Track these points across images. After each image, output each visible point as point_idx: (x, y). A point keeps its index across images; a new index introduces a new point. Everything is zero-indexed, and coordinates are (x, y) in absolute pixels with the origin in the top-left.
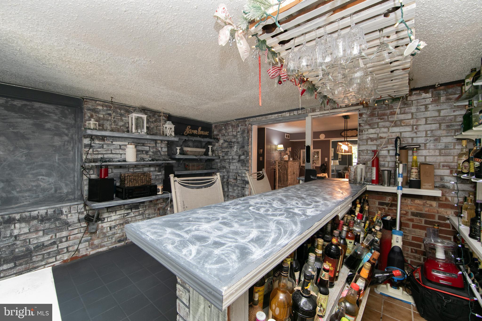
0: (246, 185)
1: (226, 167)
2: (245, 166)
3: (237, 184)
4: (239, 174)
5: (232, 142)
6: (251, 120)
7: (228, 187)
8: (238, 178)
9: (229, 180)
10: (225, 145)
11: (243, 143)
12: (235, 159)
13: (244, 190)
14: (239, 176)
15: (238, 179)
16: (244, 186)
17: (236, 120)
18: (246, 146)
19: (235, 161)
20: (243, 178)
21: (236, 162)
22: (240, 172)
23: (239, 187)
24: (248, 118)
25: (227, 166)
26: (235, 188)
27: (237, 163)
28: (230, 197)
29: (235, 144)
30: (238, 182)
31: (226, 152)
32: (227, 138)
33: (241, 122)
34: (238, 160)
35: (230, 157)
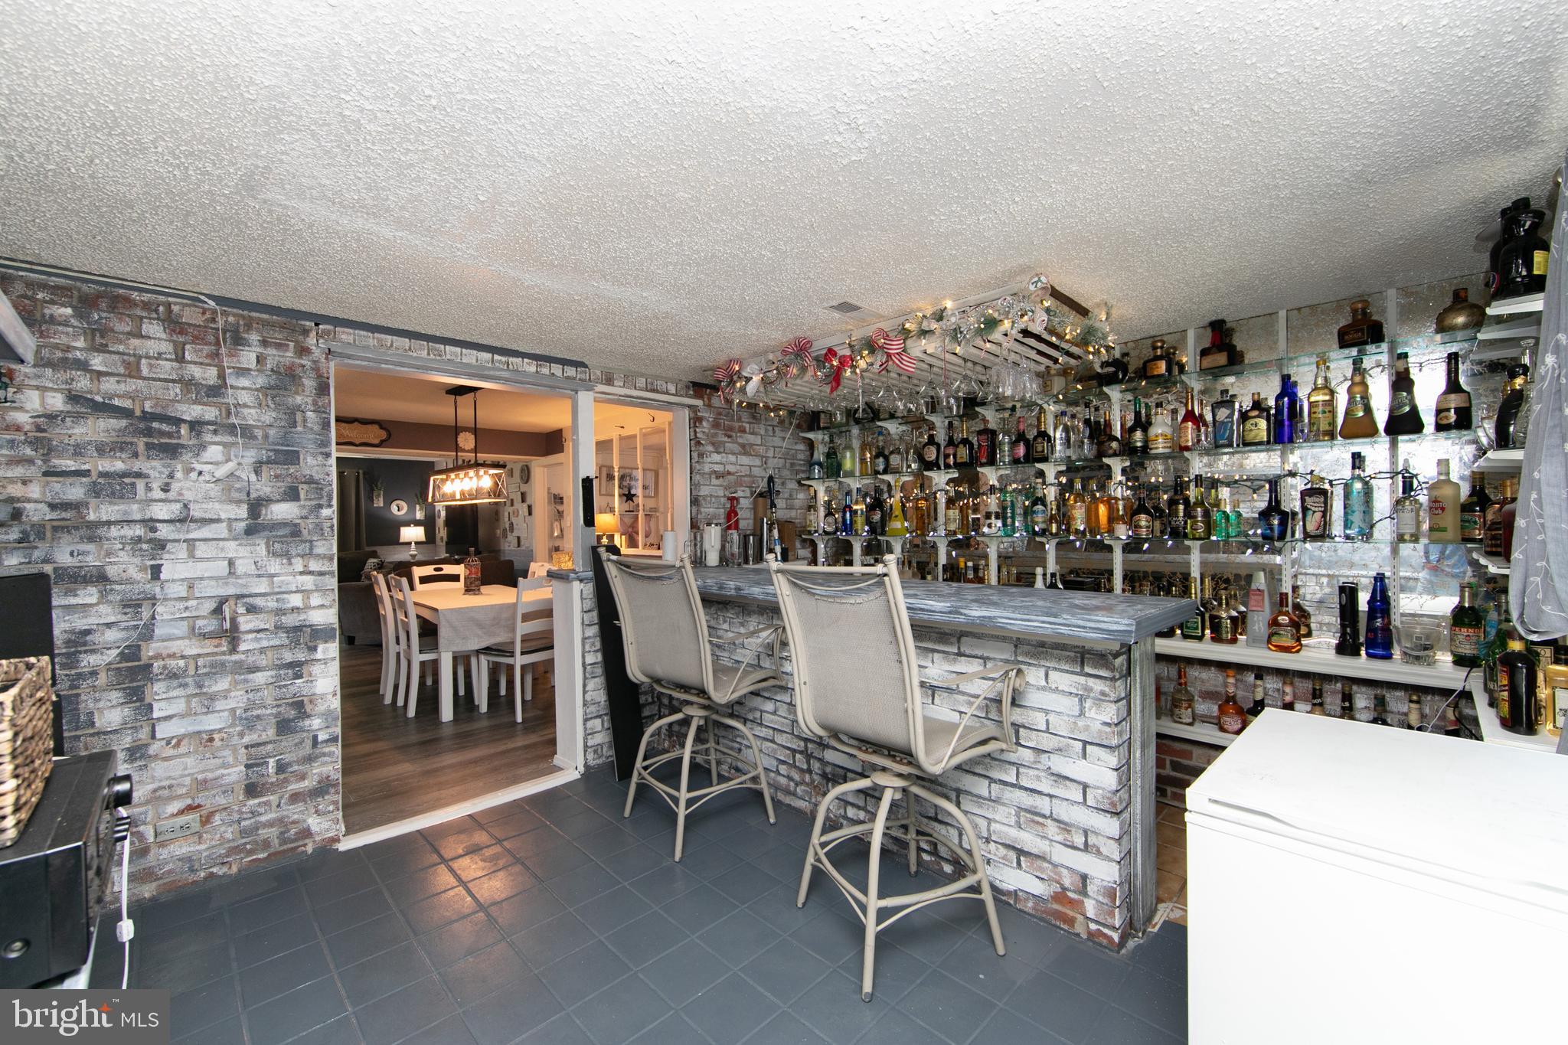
0: (314, 649)
1: (111, 571)
2: (310, 554)
3: (235, 657)
4: (259, 602)
5: (178, 421)
6: (346, 335)
7: (136, 696)
8: (246, 623)
9: (149, 650)
10: (100, 428)
11: (285, 439)
12: (218, 521)
13: (300, 677)
14: (252, 610)
15: (243, 627)
16: (301, 656)
17: (220, 300)
18: (314, 455)
19: (221, 530)
20: (290, 620)
21: (225, 534)
22: (262, 587)
23: (254, 669)
24: (318, 319)
25: (126, 566)
26: (222, 684)
27: (233, 544)
28: (169, 752)
29: (208, 437)
30: (243, 647)
31: (102, 475)
32: (109, 385)
33: (265, 324)
34: (242, 525)
35: (161, 512)
